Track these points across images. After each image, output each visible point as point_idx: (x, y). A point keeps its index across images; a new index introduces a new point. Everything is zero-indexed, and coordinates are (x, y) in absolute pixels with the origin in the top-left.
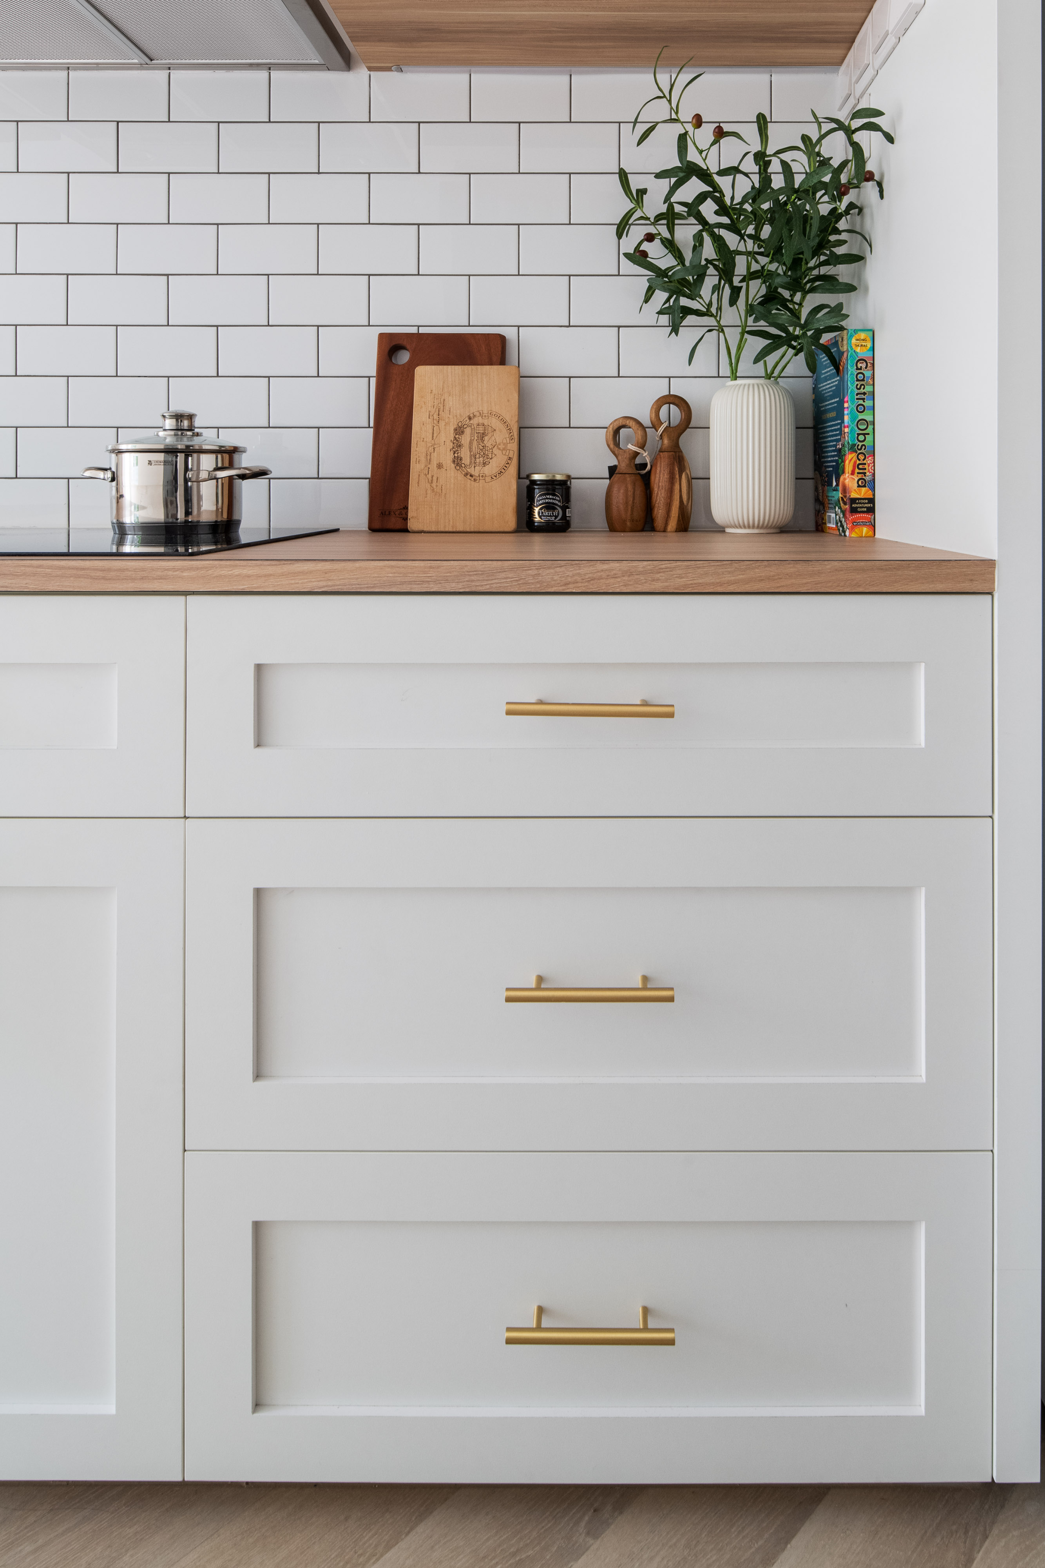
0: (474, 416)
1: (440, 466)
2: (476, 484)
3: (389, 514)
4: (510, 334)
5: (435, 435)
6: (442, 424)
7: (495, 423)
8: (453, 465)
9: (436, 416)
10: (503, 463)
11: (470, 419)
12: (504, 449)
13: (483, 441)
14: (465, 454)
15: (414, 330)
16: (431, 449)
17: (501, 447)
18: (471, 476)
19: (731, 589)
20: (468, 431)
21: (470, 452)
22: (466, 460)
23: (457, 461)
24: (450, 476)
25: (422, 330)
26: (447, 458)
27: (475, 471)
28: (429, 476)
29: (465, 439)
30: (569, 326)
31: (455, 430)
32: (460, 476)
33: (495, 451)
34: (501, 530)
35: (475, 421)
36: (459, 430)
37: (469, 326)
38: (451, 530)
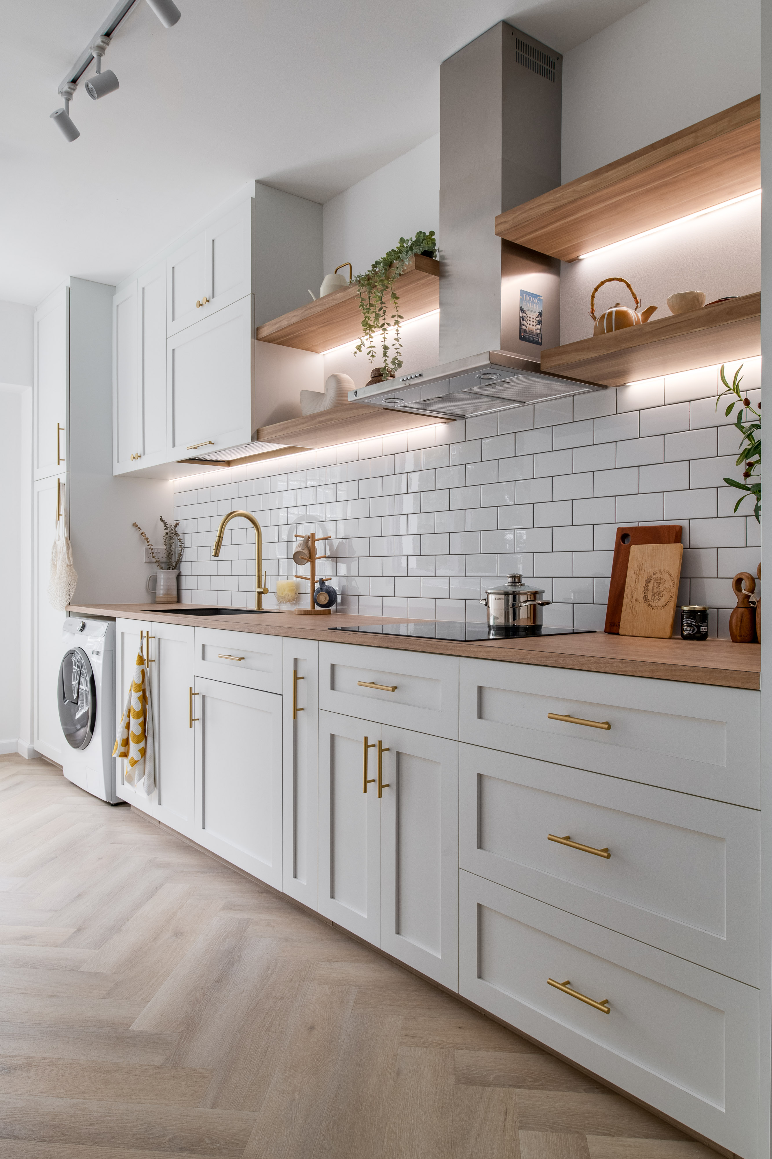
0: (656, 573)
1: (637, 600)
2: (653, 611)
3: (614, 624)
4: (684, 523)
5: (636, 583)
6: (640, 577)
7: (666, 577)
8: (643, 600)
9: (638, 573)
10: (668, 599)
11: (654, 574)
12: (669, 592)
13: (659, 587)
14: (649, 594)
15: (636, 525)
16: (634, 591)
17: (668, 590)
18: (651, 606)
20: (652, 581)
21: (652, 593)
22: (650, 598)
23: (645, 598)
24: (641, 606)
25: (642, 525)
26: (640, 595)
27: (653, 604)
28: (631, 606)
29: (650, 586)
30: (717, 517)
31: (646, 580)
32: (646, 606)
33: (665, 592)
34: (663, 637)
35: (656, 576)
36: (648, 581)
37: (664, 520)
38: (638, 635)
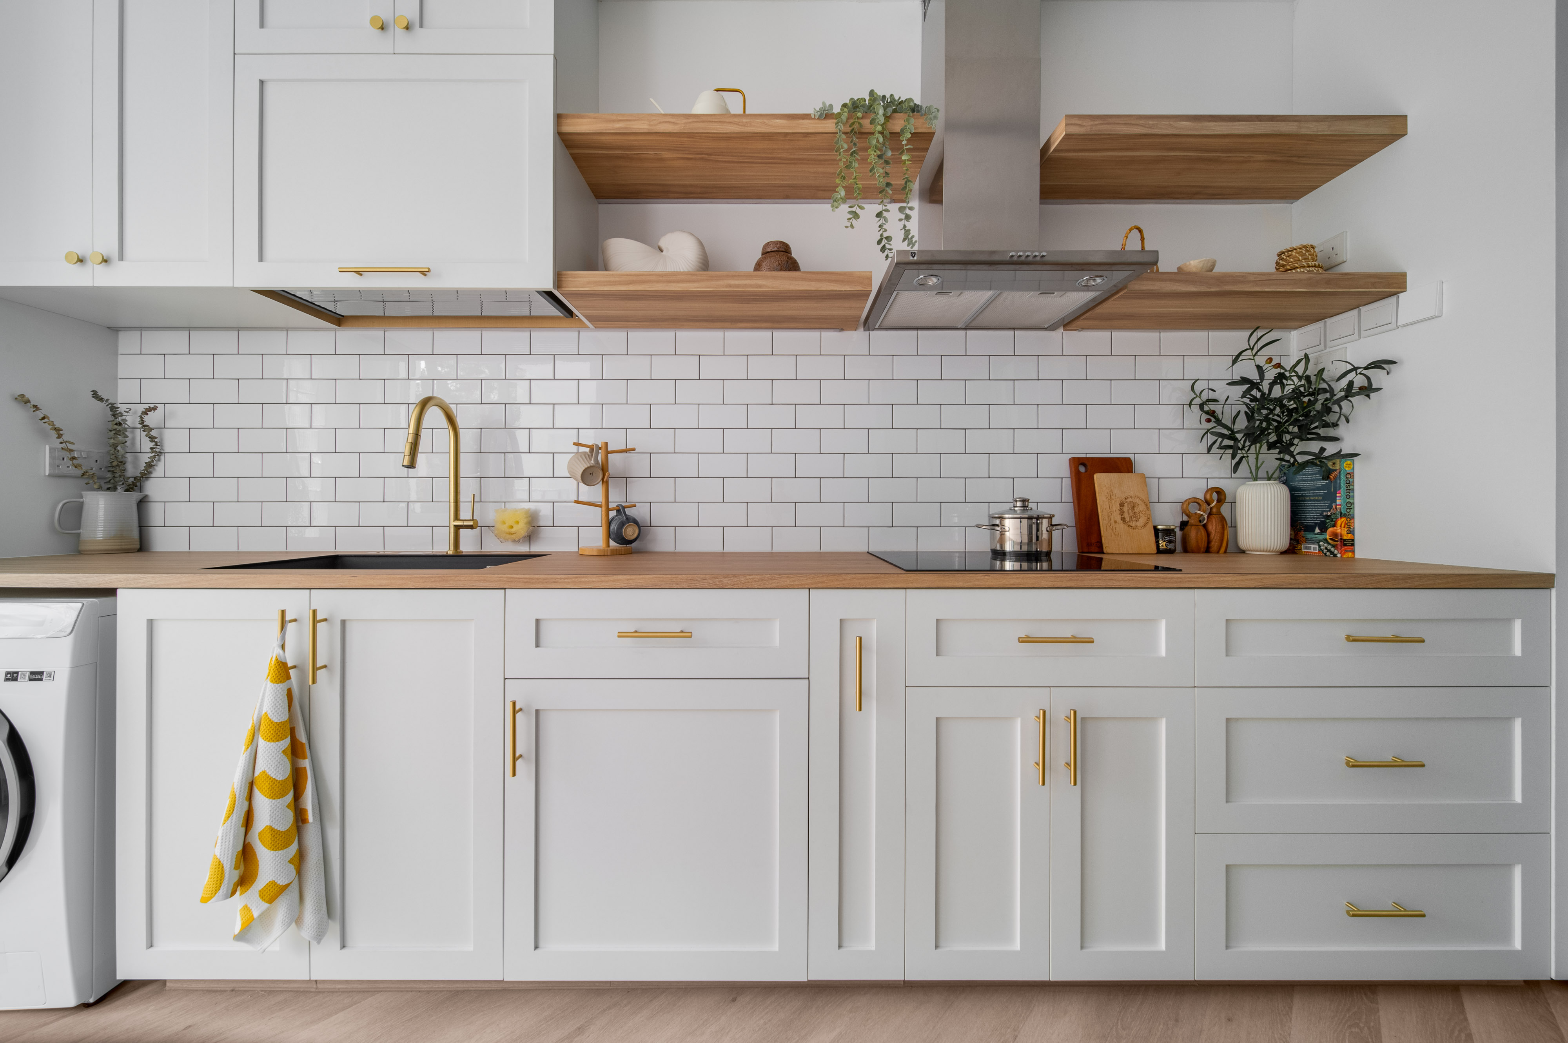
0: (1128, 498)
1: (1115, 522)
2: (1134, 531)
3: (1091, 544)
4: (1131, 456)
5: (1111, 507)
6: (1113, 501)
7: (1138, 501)
8: (1122, 522)
9: (1109, 498)
10: (1145, 521)
11: (1126, 499)
12: (1145, 514)
13: (1134, 510)
14: (1126, 516)
15: (1084, 456)
16: (1110, 514)
17: (1144, 513)
18: (1131, 527)
19: (1439, 586)
20: (1126, 505)
21: (1129, 515)
22: (1128, 519)
23: (1123, 519)
24: (1121, 526)
25: (1088, 456)
26: (1118, 518)
27: (1133, 524)
28: (1111, 527)
29: (1125, 509)
30: (1159, 453)
31: (1120, 504)
32: (1126, 527)
33: (1141, 514)
34: (1150, 553)
35: (1128, 500)
36: (1122, 505)
37: (1111, 453)
38: (1126, 553)
